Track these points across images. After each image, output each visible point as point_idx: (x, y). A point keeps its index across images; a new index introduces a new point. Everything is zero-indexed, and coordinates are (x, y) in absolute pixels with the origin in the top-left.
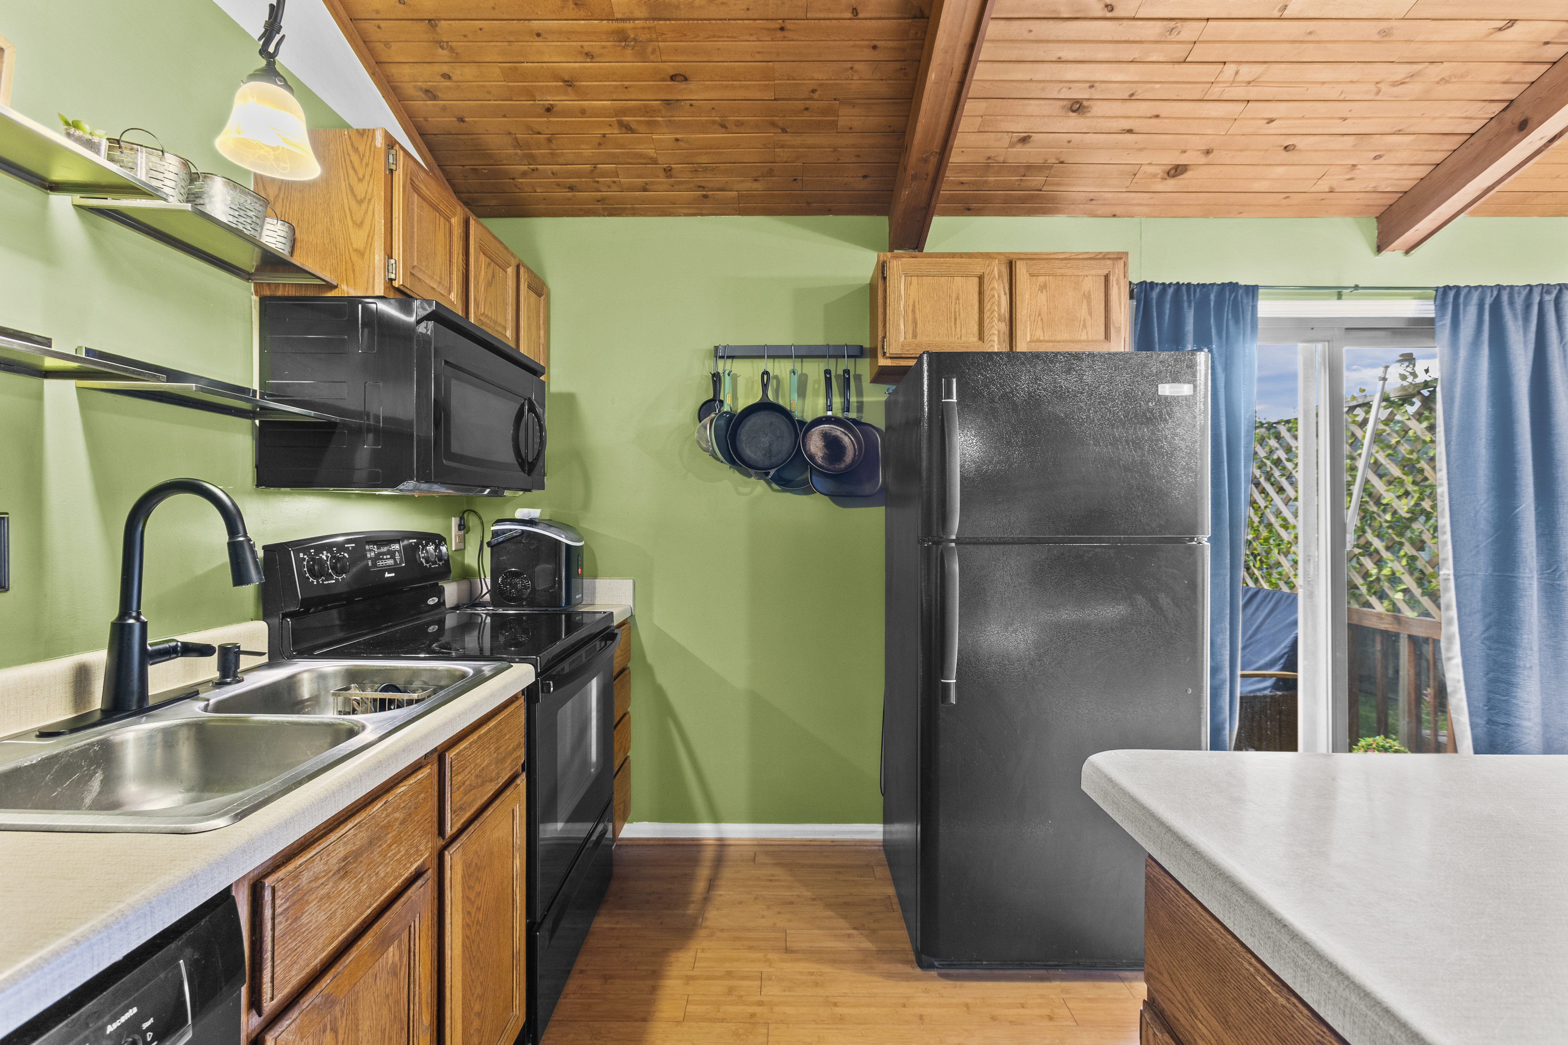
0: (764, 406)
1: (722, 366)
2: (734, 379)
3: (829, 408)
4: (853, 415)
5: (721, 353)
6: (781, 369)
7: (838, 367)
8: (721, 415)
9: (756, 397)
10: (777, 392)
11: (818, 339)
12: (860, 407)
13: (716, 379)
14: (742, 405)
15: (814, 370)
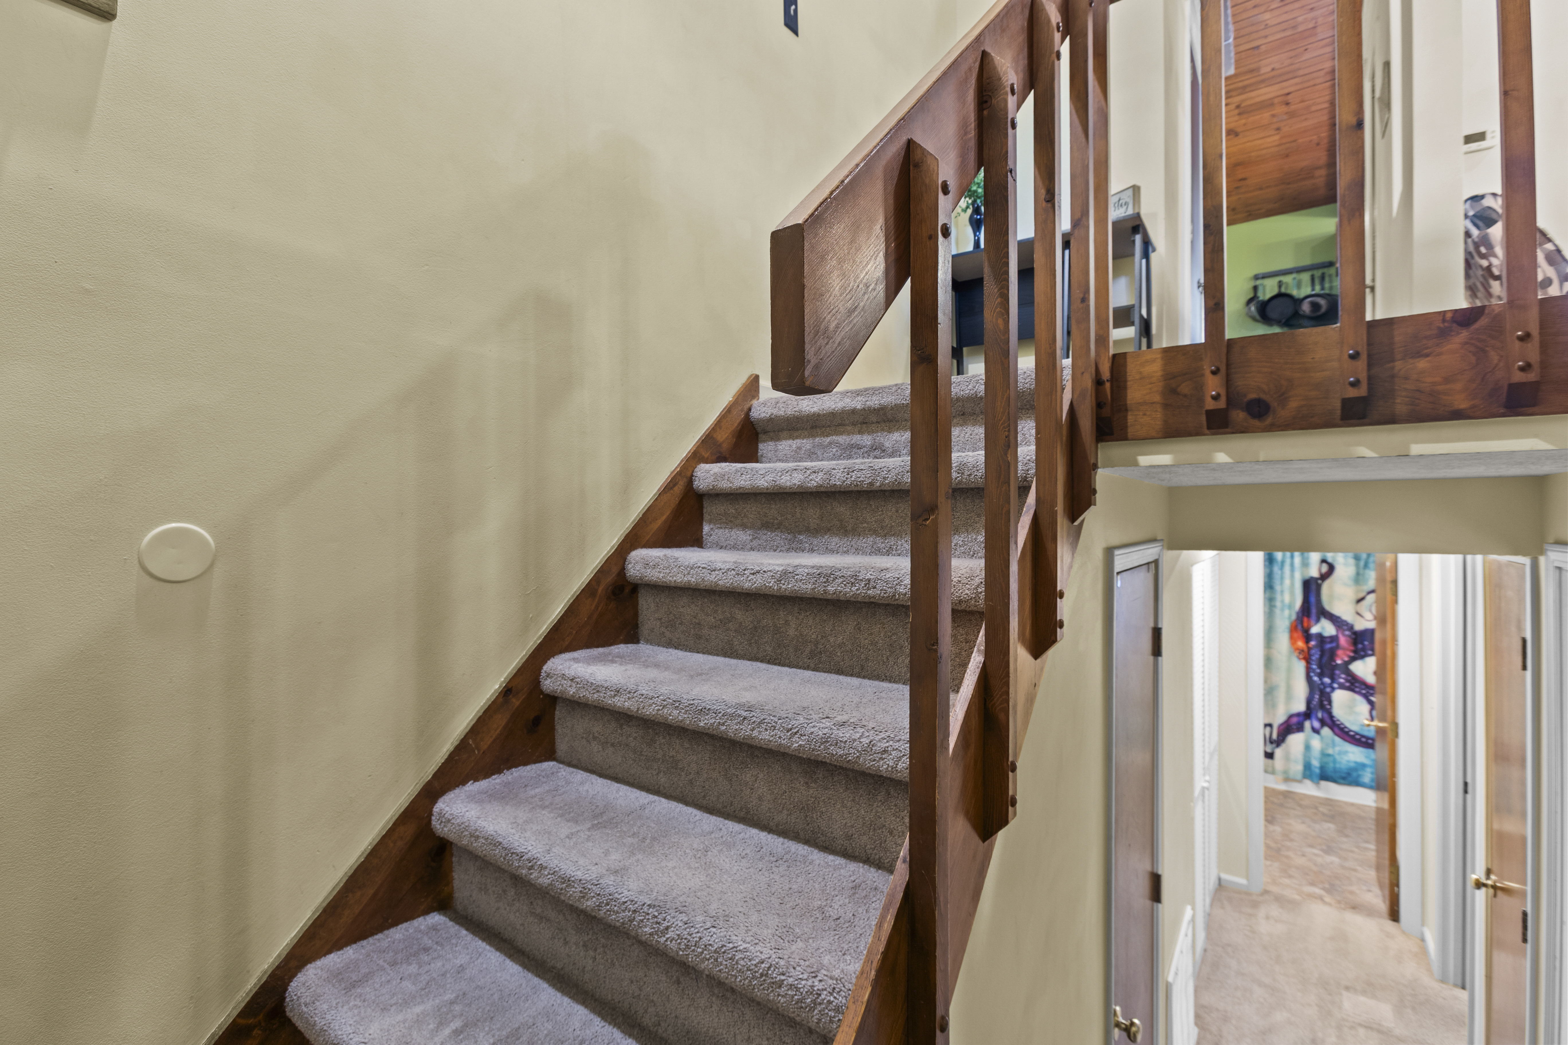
0: (1280, 295)
1: (1259, 282)
2: (1264, 287)
3: (1313, 290)
4: (1327, 291)
5: (1256, 277)
6: (1288, 279)
7: (1318, 273)
8: (1259, 302)
9: (1275, 291)
10: (1286, 288)
11: (1307, 262)
12: (1331, 288)
13: (1255, 288)
14: (1268, 296)
15: (1305, 277)
